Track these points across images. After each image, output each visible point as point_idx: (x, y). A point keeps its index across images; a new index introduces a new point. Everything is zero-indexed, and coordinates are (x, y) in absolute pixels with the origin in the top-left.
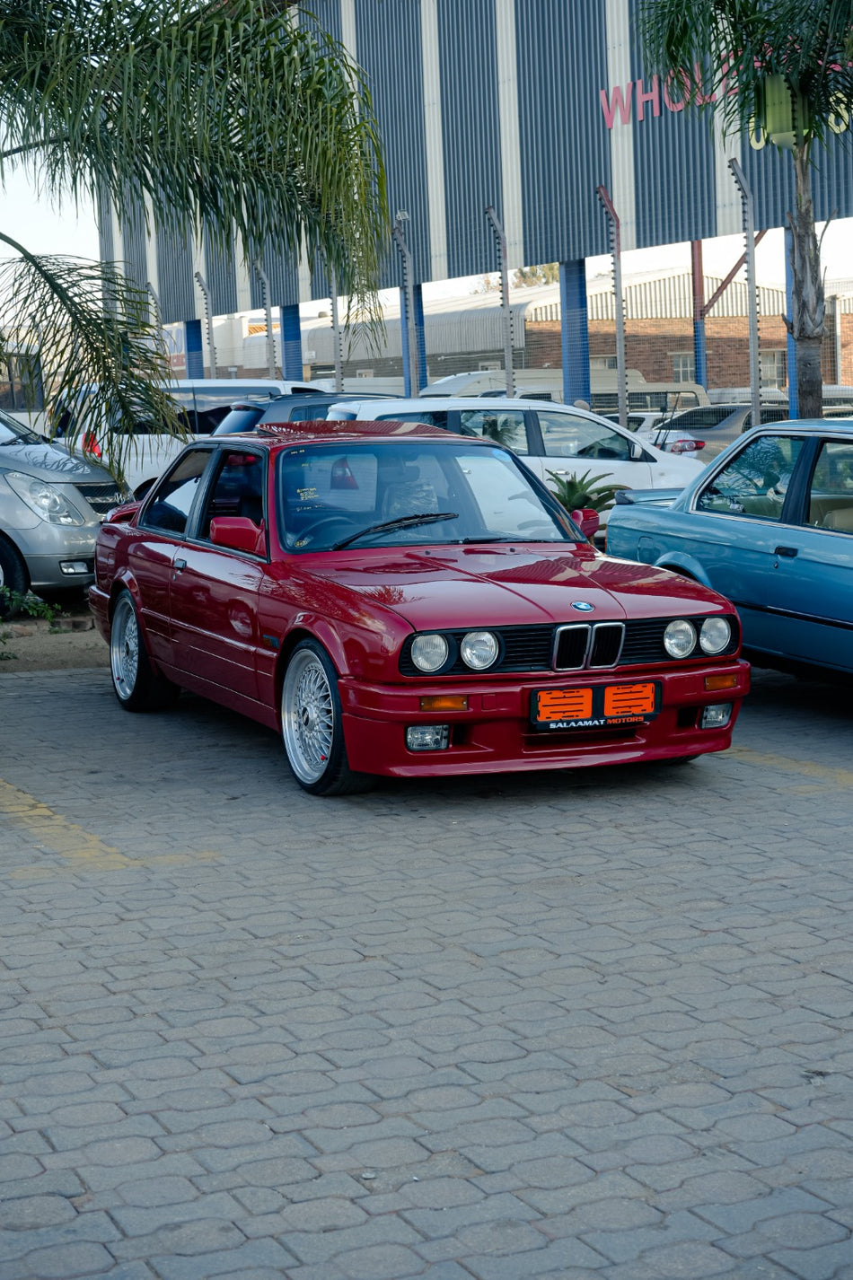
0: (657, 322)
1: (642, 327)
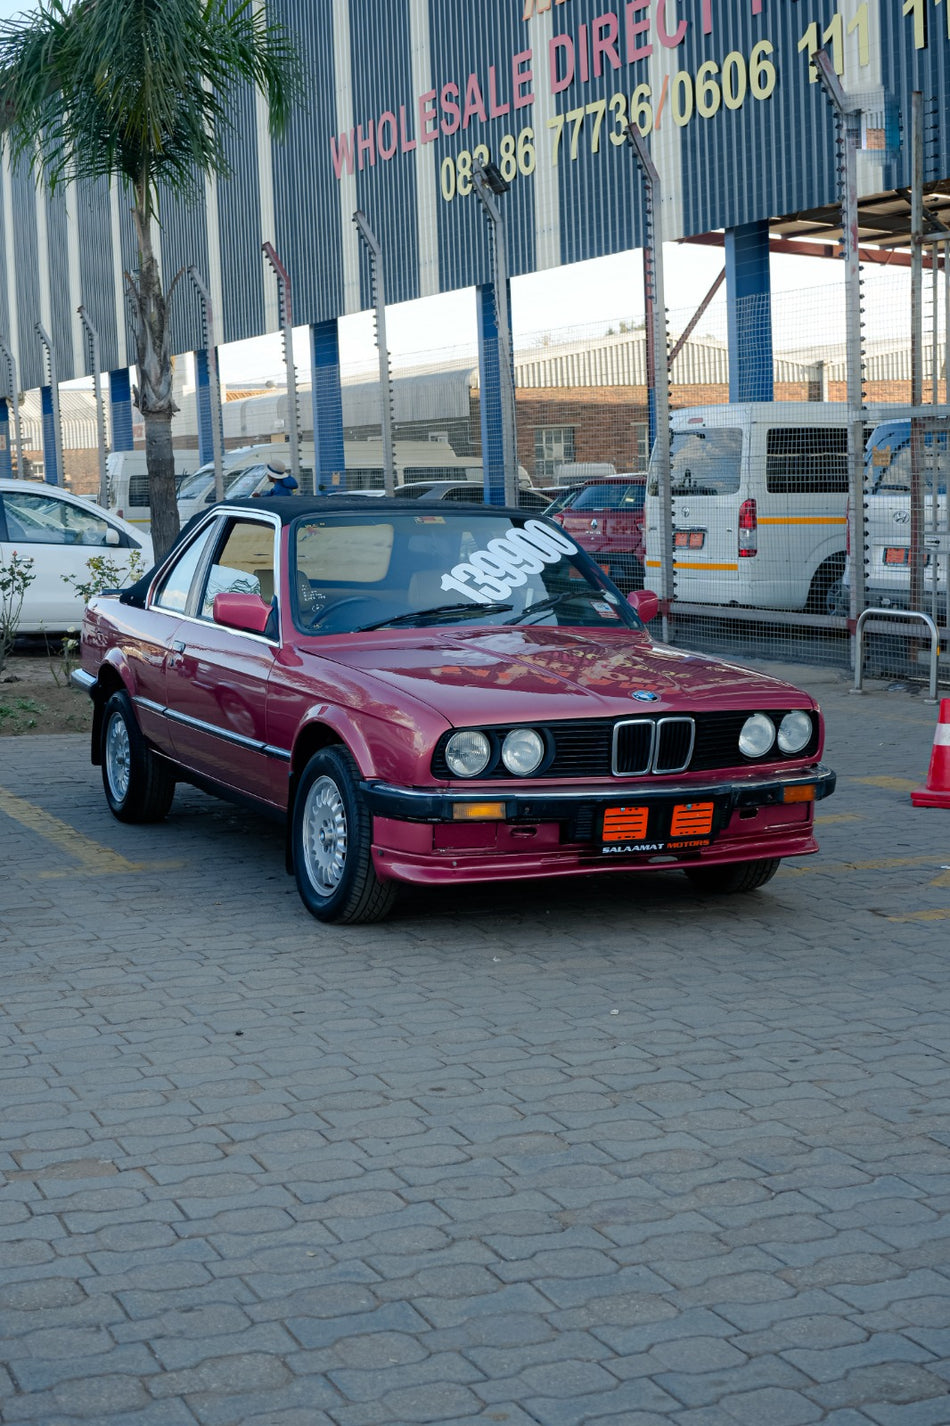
0: (617, 389)
1: (602, 395)
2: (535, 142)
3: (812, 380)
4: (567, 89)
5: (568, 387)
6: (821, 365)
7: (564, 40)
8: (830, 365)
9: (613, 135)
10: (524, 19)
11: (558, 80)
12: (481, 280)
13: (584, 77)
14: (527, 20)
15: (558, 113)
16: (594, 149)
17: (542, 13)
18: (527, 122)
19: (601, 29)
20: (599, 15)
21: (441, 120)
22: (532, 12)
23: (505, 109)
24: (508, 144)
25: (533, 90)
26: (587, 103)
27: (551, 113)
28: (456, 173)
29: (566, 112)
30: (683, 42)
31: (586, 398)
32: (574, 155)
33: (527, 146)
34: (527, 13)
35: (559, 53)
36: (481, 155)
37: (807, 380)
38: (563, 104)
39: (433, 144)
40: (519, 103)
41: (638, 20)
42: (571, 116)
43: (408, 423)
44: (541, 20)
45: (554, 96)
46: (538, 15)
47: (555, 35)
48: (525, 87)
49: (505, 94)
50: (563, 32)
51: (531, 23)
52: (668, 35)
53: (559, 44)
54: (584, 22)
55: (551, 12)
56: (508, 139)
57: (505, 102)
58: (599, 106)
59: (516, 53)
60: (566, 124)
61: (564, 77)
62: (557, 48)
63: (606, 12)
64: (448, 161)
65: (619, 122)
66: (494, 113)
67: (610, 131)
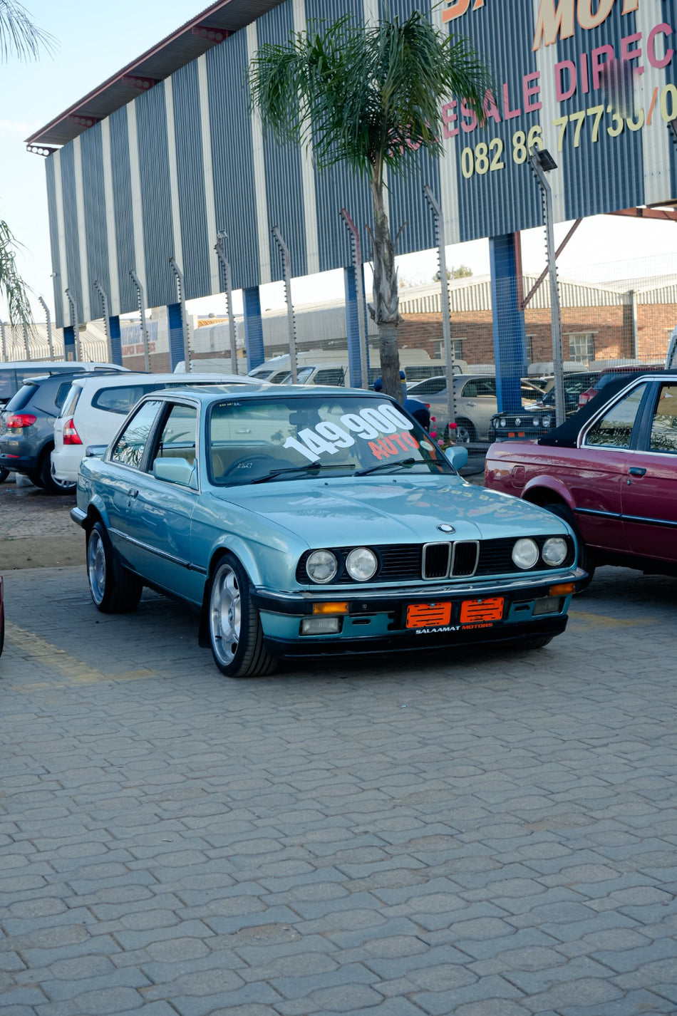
2: (542, 135)
3: (626, 303)
4: (570, 98)
5: (457, 311)
6: (631, 293)
7: (568, 64)
8: (638, 293)
9: (610, 130)
10: (533, 50)
11: (563, 92)
12: (491, 233)
13: (585, 89)
14: (535, 51)
15: (562, 115)
16: (594, 139)
17: (548, 46)
18: (536, 121)
19: (599, 56)
20: (597, 46)
21: (461, 121)
22: (540, 45)
23: (518, 113)
24: (519, 138)
25: (540, 100)
26: (587, 107)
27: (556, 115)
28: (475, 158)
29: (569, 115)
30: (670, 64)
31: (470, 319)
32: (576, 143)
33: (535, 138)
34: (536, 45)
35: (563, 75)
36: (496, 145)
37: (622, 303)
38: (566, 108)
39: (454, 138)
40: (527, 109)
41: (631, 50)
42: (573, 117)
43: (342, 339)
44: (547, 51)
45: (559, 105)
46: (545, 48)
47: (560, 60)
48: (534, 98)
49: (517, 101)
50: (566, 59)
51: (538, 53)
52: (657, 59)
53: (564, 67)
54: (584, 52)
55: (555, 45)
56: (520, 134)
57: (516, 108)
58: (599, 110)
59: (526, 74)
60: (569, 122)
61: (567, 90)
62: (562, 70)
63: (603, 44)
64: (467, 150)
65: (615, 121)
66: (507, 116)
67: (608, 126)
